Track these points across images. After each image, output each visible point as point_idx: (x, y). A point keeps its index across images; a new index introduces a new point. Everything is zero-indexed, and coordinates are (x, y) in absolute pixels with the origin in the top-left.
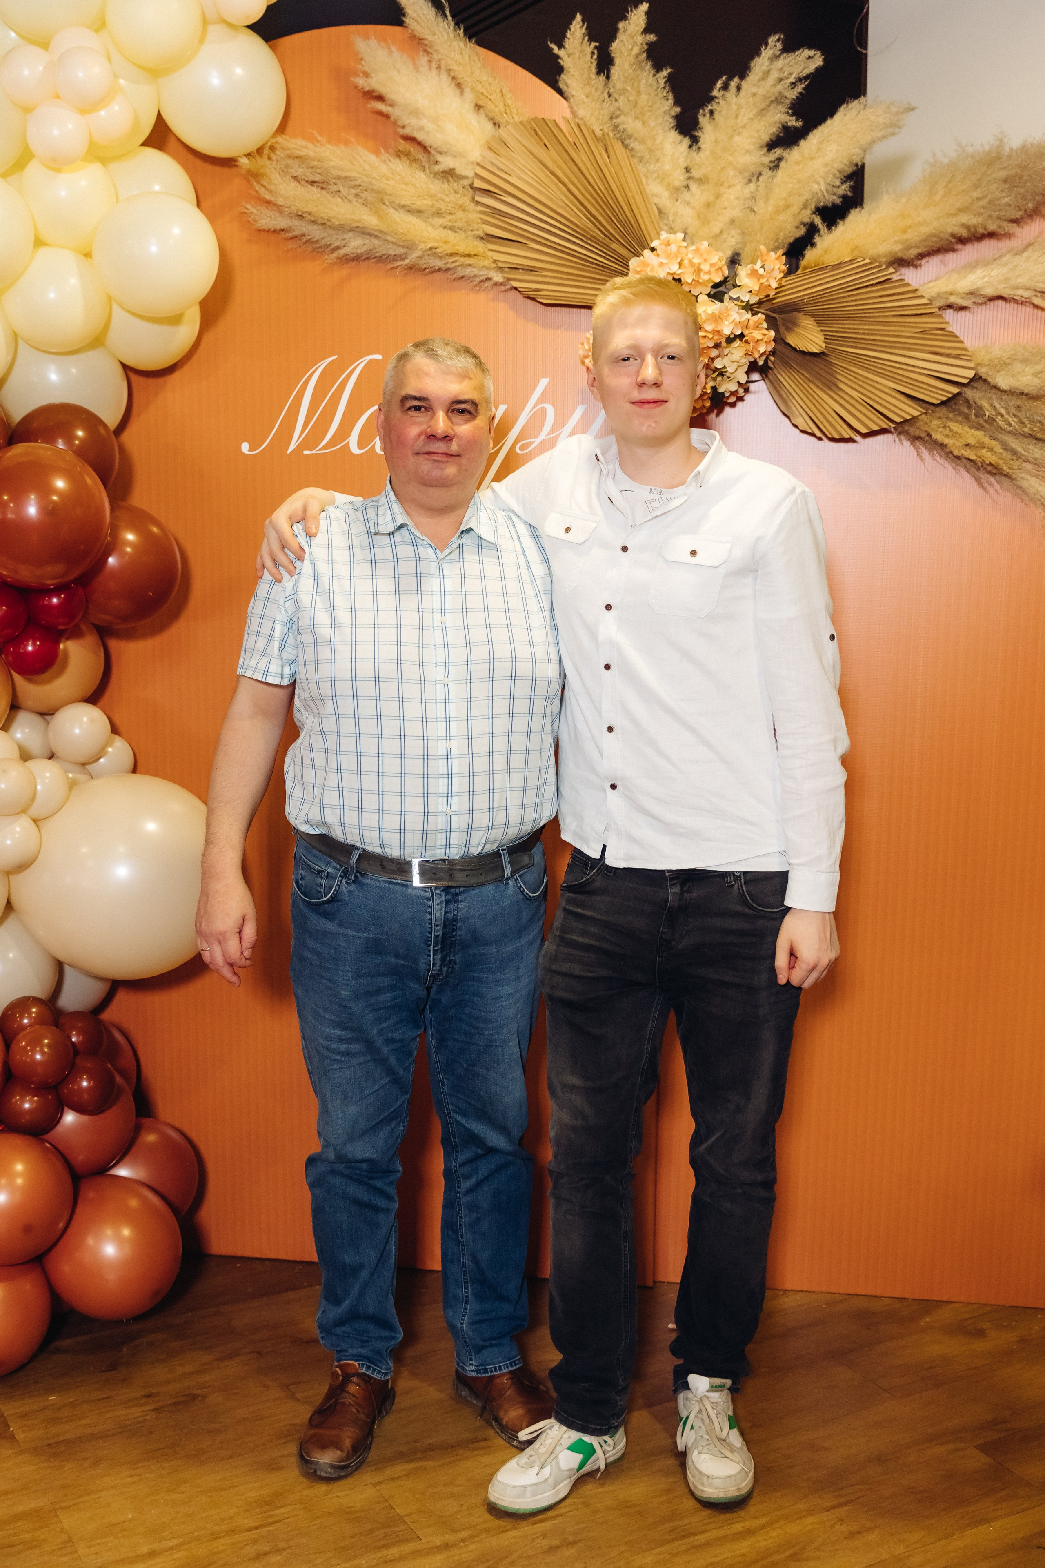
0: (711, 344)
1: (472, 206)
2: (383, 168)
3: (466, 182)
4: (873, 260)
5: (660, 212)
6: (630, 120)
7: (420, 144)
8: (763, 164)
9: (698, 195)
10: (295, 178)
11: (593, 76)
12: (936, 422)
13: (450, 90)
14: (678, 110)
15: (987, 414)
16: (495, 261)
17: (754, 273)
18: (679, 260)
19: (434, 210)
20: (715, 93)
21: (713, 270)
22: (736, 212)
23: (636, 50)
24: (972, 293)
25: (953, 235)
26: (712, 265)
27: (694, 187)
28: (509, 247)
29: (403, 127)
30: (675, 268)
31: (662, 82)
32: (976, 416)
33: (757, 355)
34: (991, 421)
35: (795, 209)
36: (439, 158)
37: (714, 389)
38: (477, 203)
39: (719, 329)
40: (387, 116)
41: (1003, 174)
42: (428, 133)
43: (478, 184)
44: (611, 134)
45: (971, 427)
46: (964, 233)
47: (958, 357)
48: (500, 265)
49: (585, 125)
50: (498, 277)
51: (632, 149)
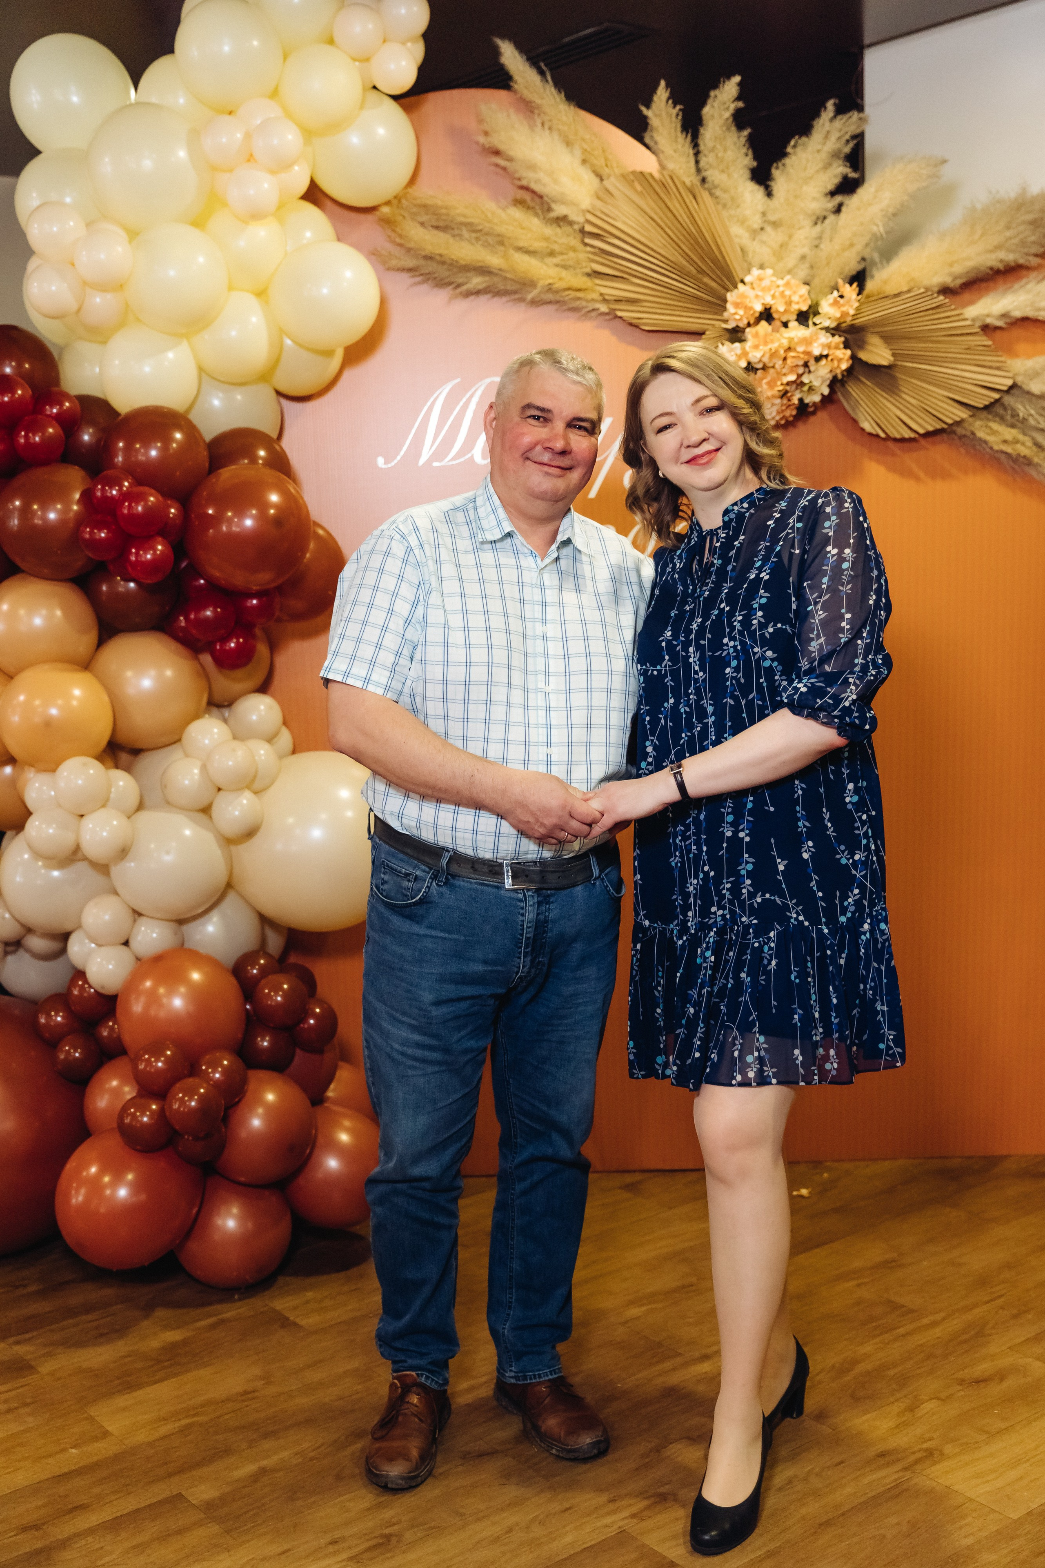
0: (801, 363)
1: (580, 247)
2: (503, 215)
3: (576, 227)
4: (927, 289)
5: (742, 250)
6: (716, 172)
7: (533, 192)
8: (826, 210)
9: (773, 237)
10: (422, 224)
11: (679, 134)
12: (978, 423)
13: (561, 148)
14: (755, 164)
15: (1021, 415)
16: (602, 294)
17: (835, 303)
18: (772, 292)
19: (548, 250)
20: (789, 150)
21: (801, 300)
22: (805, 250)
23: (727, 114)
24: (1004, 316)
25: (991, 269)
26: (801, 296)
27: (769, 229)
28: (612, 281)
29: (519, 179)
30: (769, 300)
31: (743, 140)
32: (1013, 416)
33: (838, 372)
34: (1025, 420)
35: (859, 247)
36: (553, 206)
37: (801, 400)
38: (586, 245)
39: (809, 349)
40: (504, 169)
41: (1030, 217)
42: (544, 185)
43: (588, 228)
44: (698, 184)
45: (1008, 426)
46: (1001, 267)
47: (998, 368)
48: (607, 297)
49: (678, 177)
50: (604, 308)
51: (717, 198)
